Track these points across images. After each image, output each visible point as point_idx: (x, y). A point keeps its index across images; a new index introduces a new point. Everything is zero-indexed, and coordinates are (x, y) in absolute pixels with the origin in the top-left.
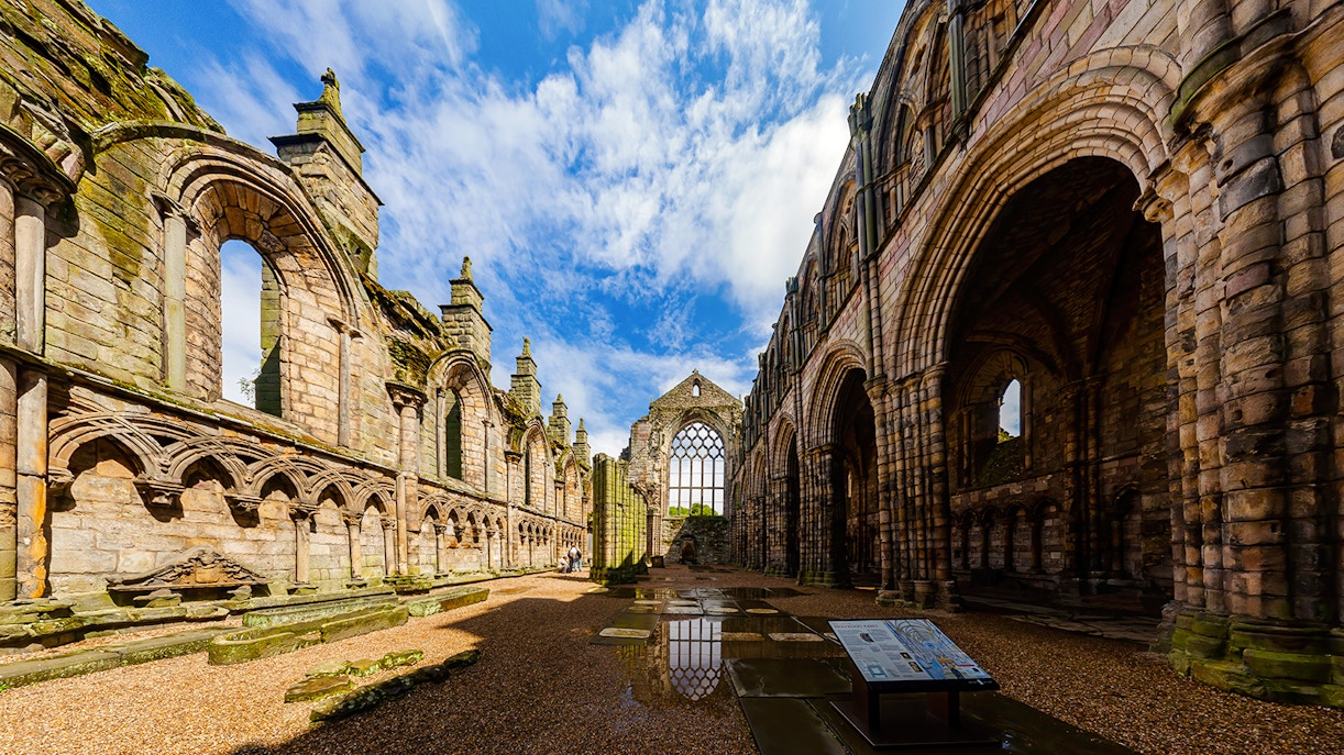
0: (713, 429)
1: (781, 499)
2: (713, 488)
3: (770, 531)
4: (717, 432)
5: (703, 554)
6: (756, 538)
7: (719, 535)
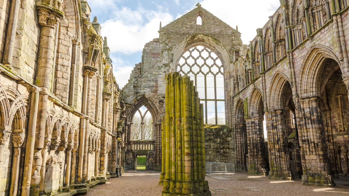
0: (213, 50)
1: (311, 113)
2: (216, 100)
3: (303, 141)
4: (218, 53)
5: (210, 160)
6: (277, 147)
7: (225, 142)
